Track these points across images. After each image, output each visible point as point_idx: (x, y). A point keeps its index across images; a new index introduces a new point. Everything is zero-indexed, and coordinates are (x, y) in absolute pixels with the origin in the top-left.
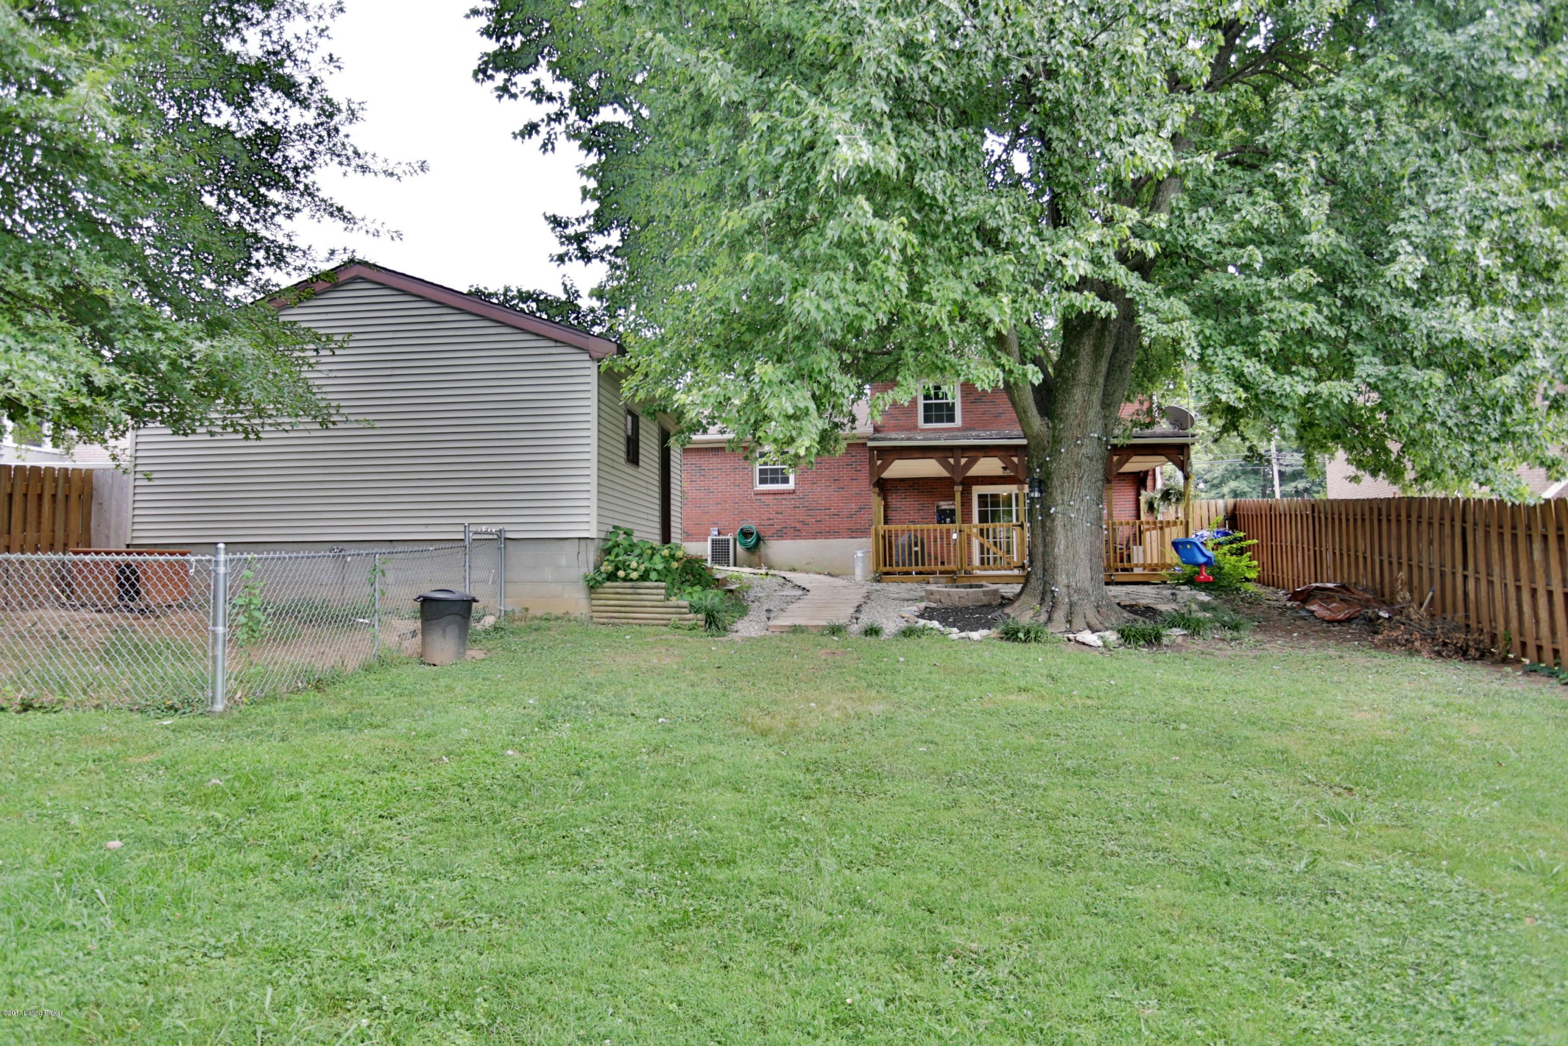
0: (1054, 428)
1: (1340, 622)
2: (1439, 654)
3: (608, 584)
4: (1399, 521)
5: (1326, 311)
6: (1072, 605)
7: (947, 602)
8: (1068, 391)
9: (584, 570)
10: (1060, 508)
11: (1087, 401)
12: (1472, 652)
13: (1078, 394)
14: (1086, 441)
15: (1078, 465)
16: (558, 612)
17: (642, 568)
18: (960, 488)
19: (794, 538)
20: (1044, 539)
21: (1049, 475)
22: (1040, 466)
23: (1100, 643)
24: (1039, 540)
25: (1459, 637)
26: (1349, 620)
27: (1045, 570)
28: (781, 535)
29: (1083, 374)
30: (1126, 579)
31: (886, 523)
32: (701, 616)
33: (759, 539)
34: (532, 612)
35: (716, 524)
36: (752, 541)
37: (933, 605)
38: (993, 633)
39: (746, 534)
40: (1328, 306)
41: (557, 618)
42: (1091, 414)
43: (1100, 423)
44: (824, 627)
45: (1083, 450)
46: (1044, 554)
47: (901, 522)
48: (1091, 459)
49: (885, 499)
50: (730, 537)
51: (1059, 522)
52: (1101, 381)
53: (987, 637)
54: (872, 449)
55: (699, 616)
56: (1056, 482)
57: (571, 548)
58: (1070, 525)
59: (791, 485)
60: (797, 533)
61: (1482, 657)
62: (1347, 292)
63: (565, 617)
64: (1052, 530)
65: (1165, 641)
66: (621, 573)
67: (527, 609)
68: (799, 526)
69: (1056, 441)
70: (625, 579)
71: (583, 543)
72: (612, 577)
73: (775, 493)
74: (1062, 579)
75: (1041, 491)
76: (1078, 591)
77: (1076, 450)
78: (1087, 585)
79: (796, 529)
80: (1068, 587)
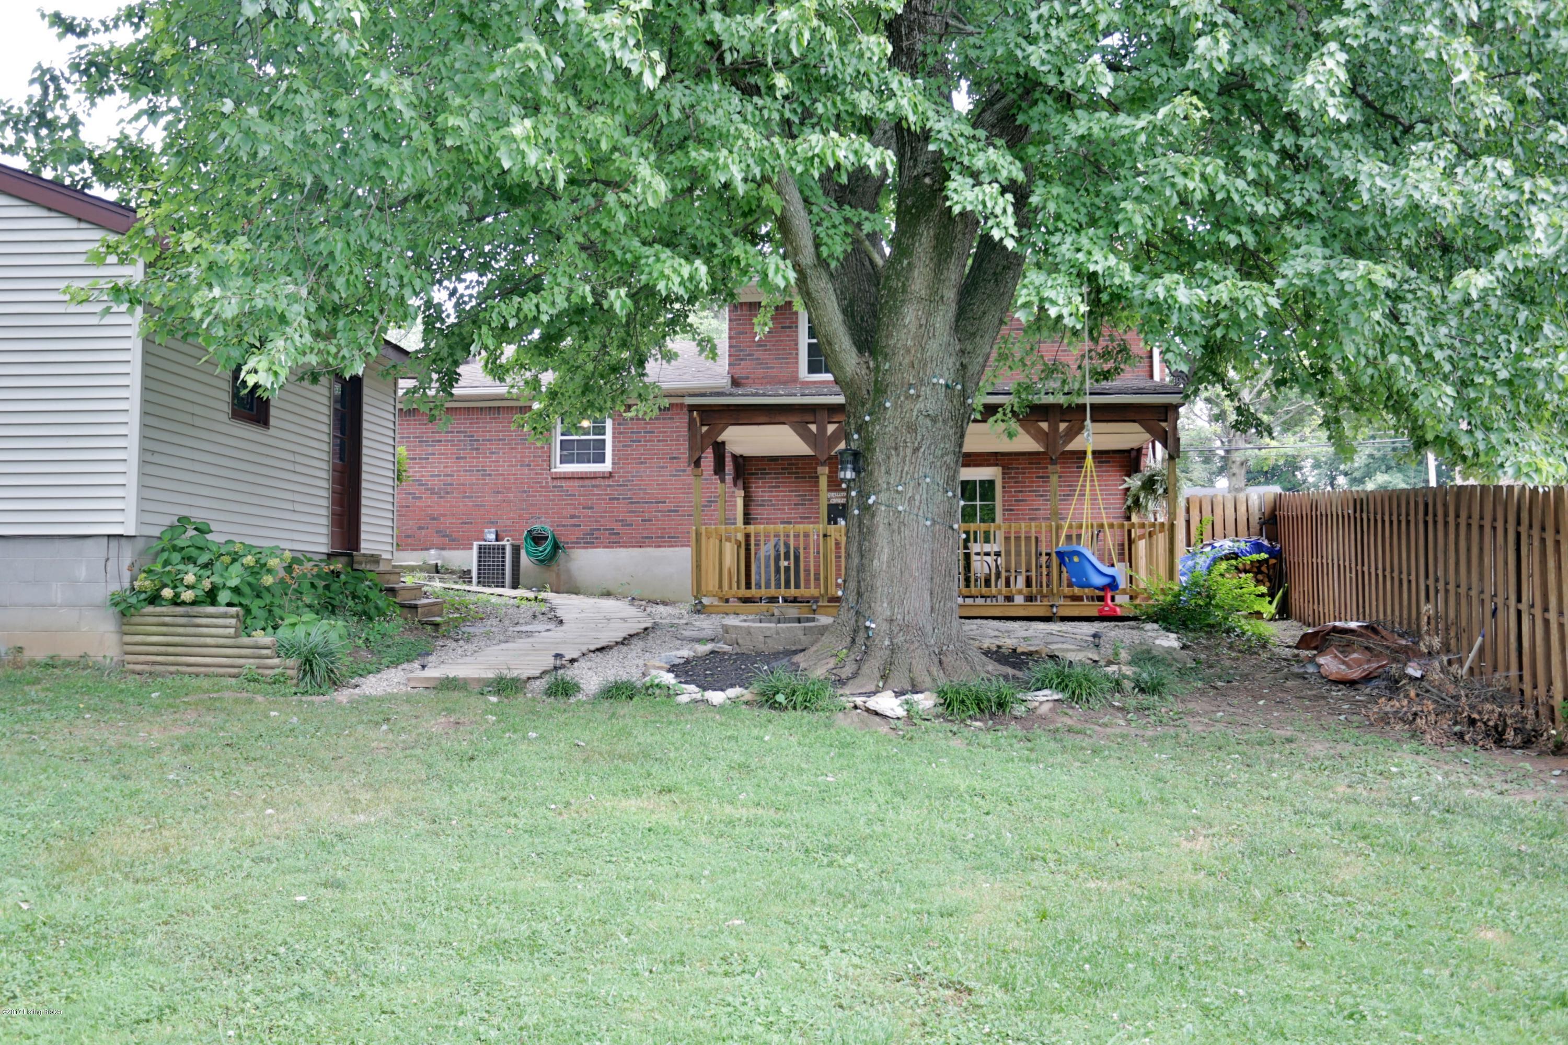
0: (877, 368)
1: (1351, 684)
2: (1460, 736)
3: (150, 609)
4: (1446, 523)
5: (1251, 174)
6: (893, 649)
7: (747, 646)
8: (896, 310)
9: (115, 587)
10: (883, 497)
11: (925, 328)
12: (1510, 735)
13: (911, 315)
14: (926, 390)
15: (912, 428)
16: (70, 653)
17: (207, 584)
18: (826, 470)
19: (610, 545)
20: (860, 546)
21: (868, 442)
22: (858, 431)
23: (901, 712)
24: (854, 548)
25: (1490, 711)
26: (1367, 679)
27: (859, 594)
28: (590, 541)
29: (919, 282)
30: (1075, 613)
31: (747, 521)
32: (292, 662)
33: (556, 547)
34: (27, 655)
35: (493, 523)
36: (547, 546)
37: (727, 648)
38: (746, 694)
39: (538, 539)
40: (1256, 165)
41: (68, 664)
42: (933, 347)
43: (951, 362)
44: (487, 683)
45: (920, 405)
46: (861, 568)
47: (769, 521)
48: (934, 420)
49: (746, 488)
50: (507, 543)
51: (882, 517)
52: (950, 294)
53: (734, 701)
54: (692, 408)
55: (290, 662)
56: (879, 456)
57: (96, 550)
58: (898, 524)
59: (607, 466)
60: (614, 540)
61: (1527, 744)
62: (1289, 142)
63: (81, 663)
64: (871, 532)
65: (1020, 710)
66: (167, 593)
67: (20, 649)
68: (617, 527)
69: (880, 389)
70: (176, 602)
71: (114, 543)
72: (154, 599)
73: (582, 477)
74: (882, 608)
75: (856, 470)
76: (905, 628)
77: (908, 405)
78: (924, 620)
79: (613, 533)
80: (891, 621)
